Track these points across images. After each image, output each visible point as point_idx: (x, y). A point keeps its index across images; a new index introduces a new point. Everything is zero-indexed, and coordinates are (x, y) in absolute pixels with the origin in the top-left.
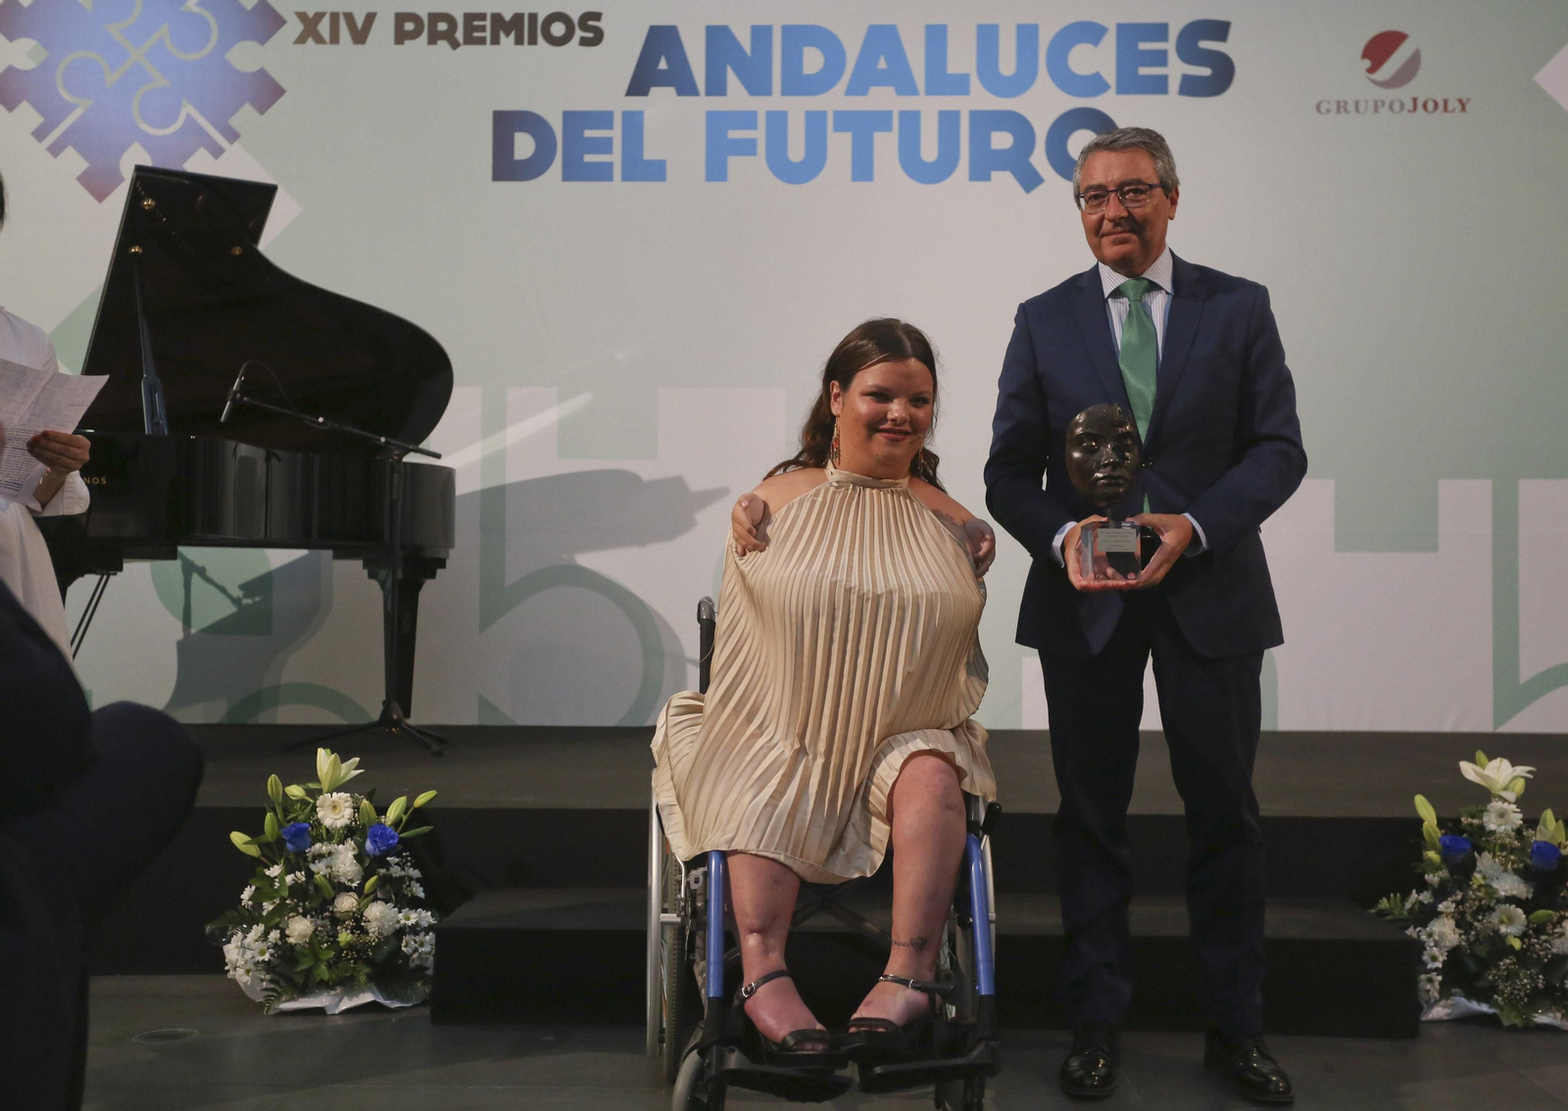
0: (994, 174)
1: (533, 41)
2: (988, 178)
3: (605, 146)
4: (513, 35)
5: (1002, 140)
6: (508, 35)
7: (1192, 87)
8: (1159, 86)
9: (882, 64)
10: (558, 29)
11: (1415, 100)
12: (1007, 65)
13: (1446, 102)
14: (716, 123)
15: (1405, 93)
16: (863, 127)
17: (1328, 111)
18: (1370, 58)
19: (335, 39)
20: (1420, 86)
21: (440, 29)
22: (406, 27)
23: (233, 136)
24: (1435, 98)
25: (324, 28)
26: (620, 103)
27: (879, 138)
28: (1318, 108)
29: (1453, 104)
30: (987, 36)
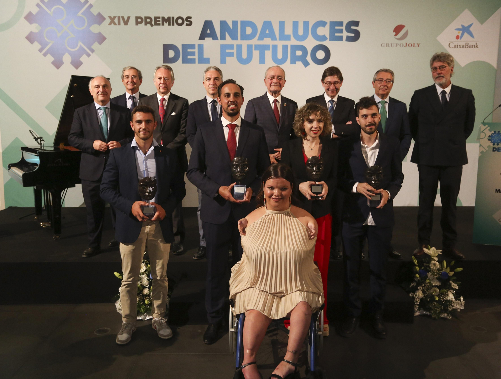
0: (297, 62)
1: (173, 25)
2: (295, 63)
3: (193, 54)
4: (168, 23)
5: (299, 53)
6: (166, 23)
7: (349, 39)
8: (340, 39)
9: (267, 32)
10: (180, 21)
11: (406, 44)
12: (301, 32)
13: (414, 44)
14: (223, 47)
15: (404, 42)
16: (262, 49)
17: (384, 46)
18: (395, 32)
19: (119, 24)
20: (408, 40)
21: (148, 21)
22: (139, 20)
23: (93, 51)
24: (411, 43)
25: (116, 21)
26: (197, 42)
27: (266, 52)
28: (381, 45)
29: (416, 45)
30: (295, 24)
